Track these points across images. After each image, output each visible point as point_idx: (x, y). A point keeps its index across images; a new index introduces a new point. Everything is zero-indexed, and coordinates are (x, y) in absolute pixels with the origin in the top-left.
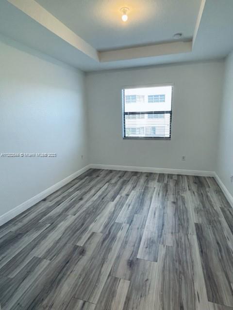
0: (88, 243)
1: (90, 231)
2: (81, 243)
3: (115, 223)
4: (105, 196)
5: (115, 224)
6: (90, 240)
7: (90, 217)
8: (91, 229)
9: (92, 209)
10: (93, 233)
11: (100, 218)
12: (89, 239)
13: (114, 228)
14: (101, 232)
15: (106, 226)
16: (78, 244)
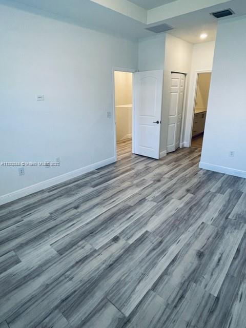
0: (184, 194)
1: (183, 201)
2: (190, 195)
3: (158, 203)
4: (154, 249)
5: (158, 201)
6: (183, 195)
7: (183, 214)
8: (181, 203)
9: (180, 227)
10: (180, 199)
11: (171, 211)
12: (183, 197)
13: (160, 199)
14: (173, 198)
15: (168, 202)
16: (192, 195)
